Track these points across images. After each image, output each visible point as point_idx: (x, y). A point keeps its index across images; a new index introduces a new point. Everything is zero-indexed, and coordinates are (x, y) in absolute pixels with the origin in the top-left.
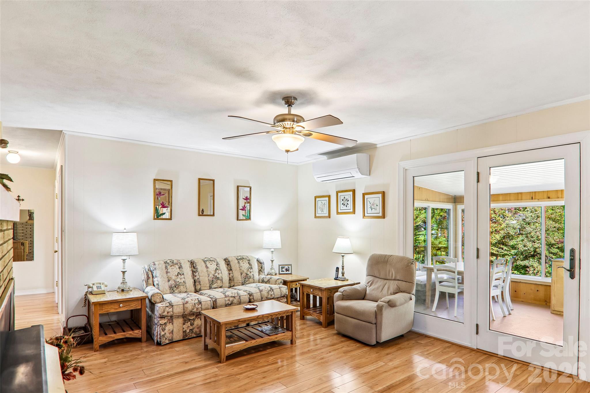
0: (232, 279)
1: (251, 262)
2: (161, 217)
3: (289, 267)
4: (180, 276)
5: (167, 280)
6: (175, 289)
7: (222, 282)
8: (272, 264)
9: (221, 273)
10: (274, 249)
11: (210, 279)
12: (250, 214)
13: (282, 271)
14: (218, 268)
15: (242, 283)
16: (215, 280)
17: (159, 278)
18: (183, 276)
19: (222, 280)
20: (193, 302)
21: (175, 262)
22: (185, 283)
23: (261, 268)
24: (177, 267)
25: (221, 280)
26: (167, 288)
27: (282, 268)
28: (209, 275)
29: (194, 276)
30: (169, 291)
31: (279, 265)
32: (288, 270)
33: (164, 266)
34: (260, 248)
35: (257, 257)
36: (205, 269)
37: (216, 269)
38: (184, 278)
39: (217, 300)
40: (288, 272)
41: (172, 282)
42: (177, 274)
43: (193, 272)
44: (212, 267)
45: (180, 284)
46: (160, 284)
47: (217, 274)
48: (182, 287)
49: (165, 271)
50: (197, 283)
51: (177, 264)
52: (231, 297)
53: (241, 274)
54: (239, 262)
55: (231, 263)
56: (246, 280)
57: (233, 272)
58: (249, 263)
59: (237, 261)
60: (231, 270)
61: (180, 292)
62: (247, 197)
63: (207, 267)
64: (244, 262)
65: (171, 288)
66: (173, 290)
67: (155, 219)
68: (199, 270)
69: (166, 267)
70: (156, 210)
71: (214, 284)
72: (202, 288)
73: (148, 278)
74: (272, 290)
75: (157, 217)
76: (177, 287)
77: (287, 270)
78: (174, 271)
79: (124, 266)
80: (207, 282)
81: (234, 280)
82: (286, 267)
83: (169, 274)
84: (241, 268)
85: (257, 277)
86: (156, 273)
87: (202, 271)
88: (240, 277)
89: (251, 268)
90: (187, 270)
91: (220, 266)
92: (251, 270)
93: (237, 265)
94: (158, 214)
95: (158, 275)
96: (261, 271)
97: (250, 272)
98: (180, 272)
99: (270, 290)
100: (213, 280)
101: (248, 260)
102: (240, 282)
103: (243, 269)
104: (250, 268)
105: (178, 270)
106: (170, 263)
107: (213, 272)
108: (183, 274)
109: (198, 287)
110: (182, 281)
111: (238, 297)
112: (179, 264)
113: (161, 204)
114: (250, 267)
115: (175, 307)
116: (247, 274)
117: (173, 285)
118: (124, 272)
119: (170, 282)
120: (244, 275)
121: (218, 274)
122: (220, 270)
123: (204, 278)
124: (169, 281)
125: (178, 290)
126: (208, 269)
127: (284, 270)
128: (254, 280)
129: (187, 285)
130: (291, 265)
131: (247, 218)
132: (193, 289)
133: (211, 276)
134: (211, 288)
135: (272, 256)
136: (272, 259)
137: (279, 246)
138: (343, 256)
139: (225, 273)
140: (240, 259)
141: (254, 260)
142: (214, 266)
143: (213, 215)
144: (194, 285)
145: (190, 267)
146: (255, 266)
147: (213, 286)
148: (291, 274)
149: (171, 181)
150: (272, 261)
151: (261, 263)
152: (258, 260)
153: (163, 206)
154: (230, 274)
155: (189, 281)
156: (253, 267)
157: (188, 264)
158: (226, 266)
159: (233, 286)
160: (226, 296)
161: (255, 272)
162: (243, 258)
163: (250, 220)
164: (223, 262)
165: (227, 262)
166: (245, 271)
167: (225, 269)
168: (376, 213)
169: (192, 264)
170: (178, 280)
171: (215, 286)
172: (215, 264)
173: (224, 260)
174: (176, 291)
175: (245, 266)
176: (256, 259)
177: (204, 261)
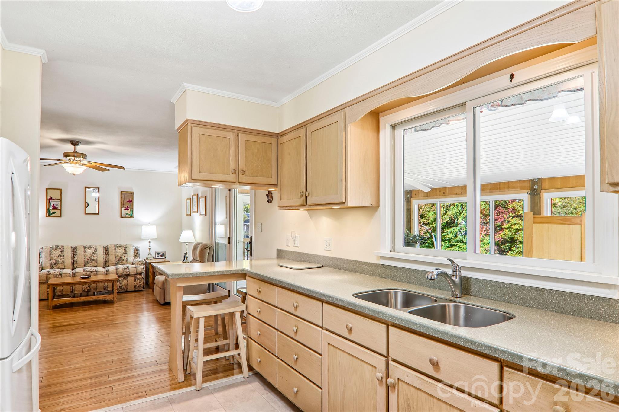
0: (107, 261)
1: (127, 249)
2: (53, 215)
3: (163, 254)
4: (60, 257)
5: (49, 259)
6: (54, 266)
7: (97, 262)
8: (150, 251)
9: (97, 256)
10: (151, 239)
11: (85, 260)
12: (133, 212)
13: (157, 257)
14: (95, 252)
15: (115, 264)
16: (90, 261)
17: (44, 259)
18: (63, 257)
19: (96, 261)
20: (55, 273)
21: (60, 247)
22: (64, 262)
23: (137, 254)
24: (60, 251)
26: (48, 264)
27: (158, 254)
28: (85, 257)
29: (73, 258)
30: (49, 267)
31: (156, 252)
32: (163, 256)
33: (49, 250)
34: (141, 239)
35: (136, 245)
36: (83, 253)
38: (64, 259)
39: (76, 273)
40: (162, 258)
41: (53, 261)
42: (58, 256)
43: (74, 255)
44: (89, 252)
45: (59, 263)
46: (43, 262)
47: (92, 257)
48: (60, 265)
49: (49, 253)
50: (75, 263)
51: (60, 249)
52: (89, 272)
53: (116, 257)
54: (115, 249)
55: (109, 249)
56: (120, 261)
57: (109, 256)
58: (124, 249)
59: (114, 248)
60: (108, 254)
61: (59, 268)
62: (130, 200)
63: (85, 251)
64: (120, 249)
66: (52, 266)
67: (47, 217)
68: (78, 254)
69: (50, 251)
70: (48, 210)
71: (89, 264)
72: (78, 266)
74: (128, 268)
75: (49, 216)
76: (56, 264)
77: (161, 256)
78: (57, 253)
80: (83, 262)
81: (109, 262)
82: (161, 254)
83: (51, 256)
84: (116, 253)
85: (131, 259)
86: (42, 254)
87: (80, 254)
88: (114, 260)
89: (126, 253)
90: (68, 254)
91: (98, 251)
92: (126, 255)
93: (114, 251)
94: (50, 213)
95: (43, 256)
96: (137, 256)
97: (124, 256)
98: (61, 255)
99: (126, 269)
100: (88, 261)
101: (125, 248)
102: (113, 264)
103: (118, 254)
104: (124, 253)
105: (60, 253)
106: (55, 248)
107: (89, 255)
108: (63, 256)
109: (75, 266)
110: (61, 261)
111: (95, 272)
112: (62, 249)
113: (52, 206)
114: (125, 252)
116: (121, 258)
117: (54, 263)
119: (52, 261)
120: (118, 258)
121: (94, 256)
122: (97, 254)
123: (80, 260)
124: (50, 260)
125: (57, 267)
126: (85, 253)
127: (159, 255)
128: (127, 262)
129: (65, 264)
130: (165, 252)
131: (132, 216)
132: (71, 267)
133: (87, 258)
134: (85, 266)
135: (150, 245)
136: (150, 247)
137: (155, 236)
138: (186, 244)
139: (101, 256)
140: (117, 247)
141: (132, 248)
142: (92, 251)
143: (98, 214)
144: (73, 264)
145: (72, 251)
146: (131, 252)
147: (87, 265)
148: (164, 259)
149: (61, 189)
150: (150, 249)
151: (137, 250)
152: (135, 248)
153: (54, 207)
154: (106, 257)
155: (68, 261)
156: (128, 253)
157: (70, 249)
158: (105, 251)
159: (108, 266)
160: (84, 271)
161: (130, 256)
162: (120, 246)
163: (133, 217)
164: (102, 248)
165: (106, 249)
166: (120, 256)
167: (102, 253)
168: (203, 212)
169: (74, 249)
170: (59, 260)
171: (89, 265)
172: (94, 249)
173: (104, 247)
174: (55, 268)
175: (120, 251)
176: (134, 247)
177: (85, 247)
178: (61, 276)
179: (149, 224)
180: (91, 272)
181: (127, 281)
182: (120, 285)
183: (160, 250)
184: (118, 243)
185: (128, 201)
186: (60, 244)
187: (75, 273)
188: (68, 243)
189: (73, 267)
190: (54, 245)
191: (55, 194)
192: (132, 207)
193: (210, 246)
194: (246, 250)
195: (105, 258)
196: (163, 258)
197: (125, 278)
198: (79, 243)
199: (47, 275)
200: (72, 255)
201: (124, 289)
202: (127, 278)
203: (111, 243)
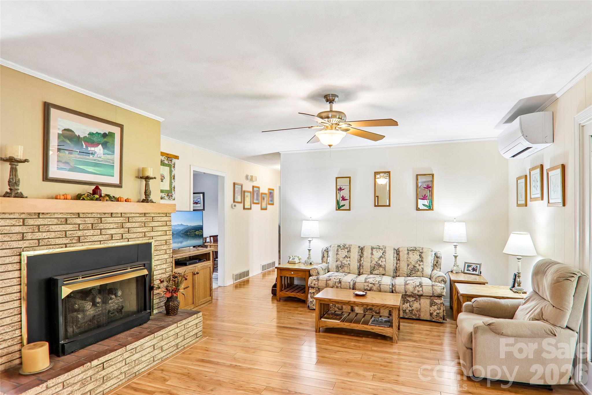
0: (398, 269)
1: (423, 255)
2: (342, 208)
3: (477, 267)
4: (346, 258)
5: (335, 260)
6: (340, 268)
7: (385, 270)
8: (456, 260)
9: (385, 261)
10: (458, 243)
11: (372, 265)
12: (432, 203)
13: (467, 270)
14: (383, 256)
15: (407, 274)
16: (377, 267)
17: (331, 259)
18: (349, 259)
19: (385, 268)
20: (335, 280)
21: (347, 246)
22: (350, 265)
23: (437, 263)
24: (346, 250)
25: (383, 268)
26: (334, 266)
27: (469, 266)
28: (372, 261)
29: (360, 261)
30: (335, 270)
31: (466, 263)
32: (476, 270)
33: (336, 249)
34: (443, 242)
35: (436, 250)
36: (370, 256)
37: (381, 257)
38: (350, 261)
40: (474, 272)
41: (339, 263)
42: (344, 257)
43: (361, 257)
44: (377, 254)
45: (345, 266)
46: (329, 263)
47: (380, 262)
48: (346, 268)
49: (336, 252)
50: (361, 267)
51: (347, 248)
52: (371, 283)
53: (408, 265)
54: (408, 253)
55: (400, 253)
56: (413, 272)
57: (401, 262)
58: (420, 255)
59: (406, 252)
60: (399, 260)
61: (344, 272)
62: (428, 186)
63: (372, 254)
64: (414, 254)
65: (337, 267)
66: (338, 269)
67: (336, 210)
68: (364, 256)
69: (337, 250)
70: (338, 202)
71: (376, 270)
72: (364, 272)
73: (323, 257)
74: (421, 285)
75: (339, 208)
76: (342, 267)
77: (474, 270)
78: (343, 253)
79: (310, 246)
80: (369, 267)
81: (399, 271)
82: (474, 266)
83: (338, 256)
84: (409, 259)
85: (428, 270)
86: (330, 254)
87: (367, 257)
88: (406, 268)
89: (422, 261)
90: (355, 254)
91: (387, 255)
92: (422, 263)
93: (406, 256)
94: (339, 206)
95: (330, 256)
96: (437, 266)
97: (419, 265)
98: (347, 255)
99: (418, 286)
100: (374, 267)
101: (421, 252)
102: (404, 274)
103: (411, 260)
104: (419, 261)
105: (346, 254)
106: (342, 247)
107: (376, 260)
108: (350, 257)
109: (361, 271)
110: (347, 263)
111: (378, 285)
112: (349, 248)
113: (342, 198)
114: (420, 259)
115: (320, 281)
116: (414, 266)
117: (339, 265)
118: (309, 250)
119: (338, 262)
120: (411, 266)
121: (382, 261)
122: (385, 259)
123: (367, 264)
124: (337, 261)
125: (342, 270)
126: (373, 256)
127: (470, 269)
128: (423, 274)
129: (351, 267)
130: (480, 265)
131: (430, 208)
132: (357, 272)
133: (374, 262)
134: (371, 273)
135: (456, 251)
136: (456, 255)
137: (464, 240)
138: (518, 259)
139: (390, 262)
140: (411, 250)
141: (430, 253)
142: (380, 254)
143: (389, 206)
144: (359, 268)
145: (359, 252)
146: (429, 260)
147: (374, 272)
148: (478, 275)
149: (350, 178)
150: (456, 257)
151: (437, 257)
152: (435, 254)
153: (344, 199)
154: (397, 264)
155: (354, 265)
156: (424, 260)
157: (357, 250)
158: (395, 255)
159: (399, 276)
160: (365, 282)
161: (427, 266)
162: (414, 250)
163: (432, 210)
164: (393, 251)
165: (397, 252)
166: (413, 263)
167: (392, 258)
168: (556, 198)
169: (362, 249)
170: (344, 262)
171: (376, 272)
172: (382, 252)
173: (394, 249)
174: (341, 271)
175: (414, 257)
176: (433, 253)
177: (372, 249)
178: (340, 284)
179: (455, 220)
180: (374, 284)
181: (420, 304)
182: (411, 309)
183: (472, 260)
184: (412, 245)
185: (425, 188)
186: (348, 243)
187: (355, 283)
188: (355, 243)
189: (359, 272)
190: (342, 243)
192: (432, 195)
193: (579, 275)
195: (395, 265)
196: (477, 273)
197: (416, 299)
198: (367, 244)
199: (327, 280)
200: (359, 257)
201: (415, 315)
202: (420, 300)
203: (404, 244)
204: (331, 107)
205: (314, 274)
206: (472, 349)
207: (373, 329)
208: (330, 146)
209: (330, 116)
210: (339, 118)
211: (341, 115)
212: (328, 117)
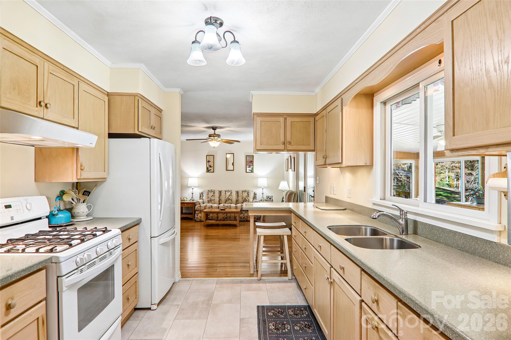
0: (238, 200)
1: (249, 193)
2: (210, 171)
4: (213, 196)
5: (207, 198)
6: (210, 202)
7: (232, 201)
8: (263, 195)
9: (232, 197)
10: (264, 187)
12: (253, 169)
14: (231, 194)
17: (205, 197)
18: (214, 197)
19: (232, 200)
20: (209, 206)
21: (213, 190)
23: (255, 196)
24: (213, 193)
25: (231, 200)
26: (207, 201)
27: (268, 197)
28: (225, 197)
30: (207, 202)
31: (267, 196)
32: (271, 199)
34: (258, 187)
35: (254, 191)
36: (224, 195)
37: (230, 195)
40: (270, 200)
41: (209, 199)
43: (220, 196)
44: (228, 194)
46: (204, 199)
47: (229, 197)
48: (213, 201)
49: (207, 194)
50: (220, 200)
51: (213, 191)
52: (226, 206)
53: (242, 198)
54: (242, 193)
55: (239, 193)
56: (245, 200)
58: (247, 193)
59: (241, 192)
60: (238, 196)
61: (212, 203)
62: (251, 161)
63: (225, 194)
64: (245, 193)
65: (208, 201)
67: (207, 172)
68: (222, 195)
69: (208, 193)
70: (207, 168)
72: (222, 203)
73: (200, 196)
75: (208, 171)
77: (270, 199)
78: (211, 194)
79: (193, 191)
80: (224, 200)
82: (270, 197)
83: (208, 195)
85: (251, 200)
86: (204, 195)
87: (223, 195)
88: (241, 200)
89: (248, 196)
90: (217, 195)
91: (233, 194)
93: (241, 194)
95: (204, 196)
96: (255, 198)
97: (247, 198)
100: (227, 200)
102: (241, 202)
103: (243, 196)
105: (213, 194)
106: (210, 191)
107: (228, 196)
108: (214, 196)
109: (220, 202)
110: (213, 199)
111: (230, 206)
114: (248, 195)
115: (201, 207)
116: (245, 199)
118: (193, 193)
119: (208, 199)
120: (244, 199)
123: (223, 198)
124: (208, 198)
126: (226, 195)
127: (268, 198)
128: (249, 202)
129: (215, 201)
130: (272, 196)
131: (252, 171)
132: (218, 203)
133: (227, 198)
134: (225, 203)
135: (263, 191)
136: (263, 193)
137: (266, 185)
138: (283, 191)
139: (234, 197)
140: (244, 191)
141: (252, 192)
142: (229, 193)
143: (233, 170)
144: (219, 201)
145: (219, 193)
146: (252, 195)
147: (227, 203)
148: (271, 201)
149: (214, 156)
150: (263, 194)
151: (255, 194)
152: (254, 193)
153: (210, 167)
154: (237, 198)
155: (217, 199)
156: (249, 196)
157: (218, 192)
158: (236, 194)
159: (238, 204)
160: (224, 206)
161: (251, 198)
162: (245, 191)
163: (253, 172)
164: (235, 192)
165: (237, 192)
166: (245, 197)
167: (235, 195)
168: (293, 169)
169: (220, 192)
170: (212, 198)
171: (228, 202)
172: (230, 193)
173: (236, 191)
174: (210, 203)
175: (245, 195)
176: (254, 192)
177: (226, 191)
178: (211, 208)
179: (262, 177)
180: (228, 207)
181: (247, 214)
182: (244, 216)
183: (269, 195)
184: (244, 189)
185: (250, 162)
186: (213, 189)
187: (219, 207)
188: (217, 188)
189: (219, 203)
190: (210, 189)
191: (211, 159)
192: (253, 166)
193: (295, 193)
194: (311, 196)
195: (236, 198)
196: (271, 200)
197: (246, 212)
198: (223, 189)
199: (205, 206)
200: (219, 196)
201: (246, 219)
202: (247, 212)
203: (240, 189)
204: (215, 132)
205: (198, 204)
206: (264, 220)
207: (229, 222)
208: (214, 147)
209: (215, 136)
210: (218, 137)
211: (219, 136)
212: (214, 137)
